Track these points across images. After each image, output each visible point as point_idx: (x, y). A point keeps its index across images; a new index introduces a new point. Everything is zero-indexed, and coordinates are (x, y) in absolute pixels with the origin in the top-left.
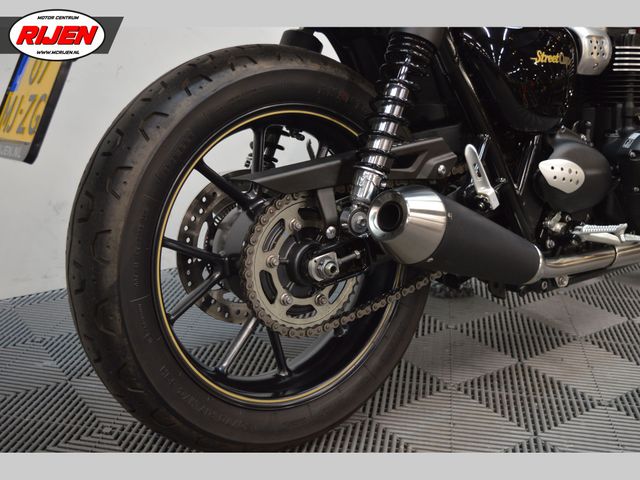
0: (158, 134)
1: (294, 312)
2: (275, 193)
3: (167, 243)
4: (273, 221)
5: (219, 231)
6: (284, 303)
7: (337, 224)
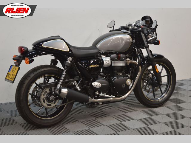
0: (29, 79)
1: (48, 105)
2: (46, 87)
3: (30, 94)
4: (45, 91)
5: (38, 92)
6: (46, 103)
7: (54, 92)
